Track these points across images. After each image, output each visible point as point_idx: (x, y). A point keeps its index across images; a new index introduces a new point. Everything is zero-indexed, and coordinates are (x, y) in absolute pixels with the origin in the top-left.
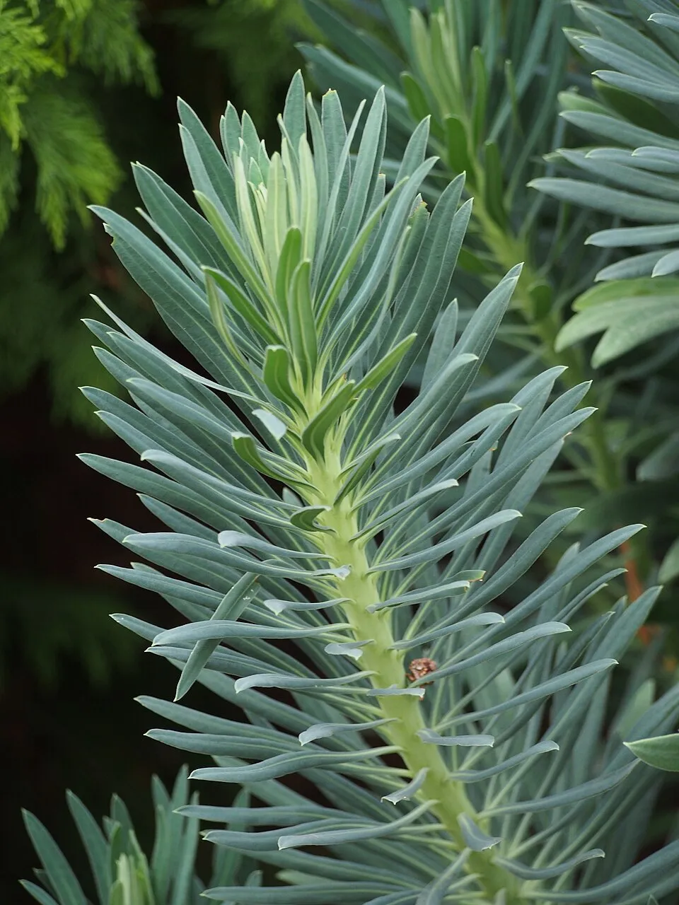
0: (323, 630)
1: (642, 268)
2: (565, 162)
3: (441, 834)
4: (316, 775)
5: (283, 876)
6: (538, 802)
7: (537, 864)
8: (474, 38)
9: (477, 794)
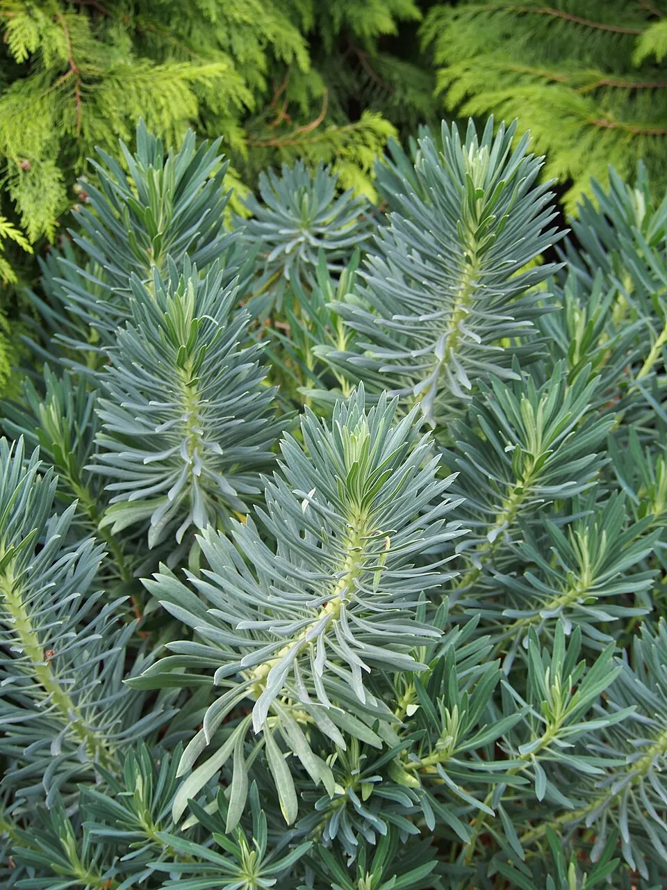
0: (11, 641)
1: (124, 499)
2: (96, 459)
3: (63, 716)
4: (15, 696)
5: (7, 734)
6: (99, 702)
7: (100, 726)
8: (64, 414)
9: (75, 700)
